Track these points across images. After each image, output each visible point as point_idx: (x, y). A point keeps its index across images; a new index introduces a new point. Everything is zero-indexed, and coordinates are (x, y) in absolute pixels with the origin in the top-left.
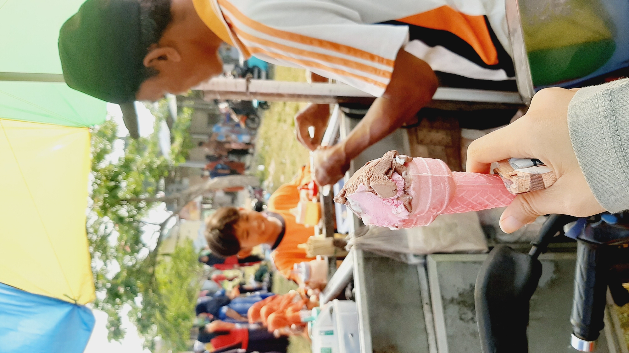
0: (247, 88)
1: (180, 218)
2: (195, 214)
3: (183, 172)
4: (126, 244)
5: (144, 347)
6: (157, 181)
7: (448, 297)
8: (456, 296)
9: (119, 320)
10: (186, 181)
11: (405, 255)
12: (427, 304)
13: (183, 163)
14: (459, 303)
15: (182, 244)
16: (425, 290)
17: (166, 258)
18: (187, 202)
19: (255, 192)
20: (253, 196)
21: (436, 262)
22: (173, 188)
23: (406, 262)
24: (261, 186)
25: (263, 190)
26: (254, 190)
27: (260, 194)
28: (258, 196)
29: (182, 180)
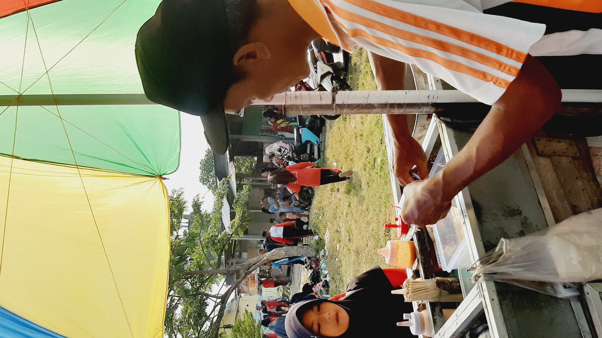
0: (334, 100)
1: (239, 292)
2: (253, 288)
3: (243, 246)
4: (190, 317)
6: (220, 256)
10: (245, 255)
11: (552, 285)
13: (242, 236)
16: (586, 332)
17: (227, 330)
18: (246, 274)
19: (311, 262)
20: (308, 266)
21: (598, 293)
22: (232, 262)
23: (555, 295)
24: (316, 255)
25: (318, 259)
26: (310, 260)
27: (316, 264)
28: (314, 266)
29: (240, 253)
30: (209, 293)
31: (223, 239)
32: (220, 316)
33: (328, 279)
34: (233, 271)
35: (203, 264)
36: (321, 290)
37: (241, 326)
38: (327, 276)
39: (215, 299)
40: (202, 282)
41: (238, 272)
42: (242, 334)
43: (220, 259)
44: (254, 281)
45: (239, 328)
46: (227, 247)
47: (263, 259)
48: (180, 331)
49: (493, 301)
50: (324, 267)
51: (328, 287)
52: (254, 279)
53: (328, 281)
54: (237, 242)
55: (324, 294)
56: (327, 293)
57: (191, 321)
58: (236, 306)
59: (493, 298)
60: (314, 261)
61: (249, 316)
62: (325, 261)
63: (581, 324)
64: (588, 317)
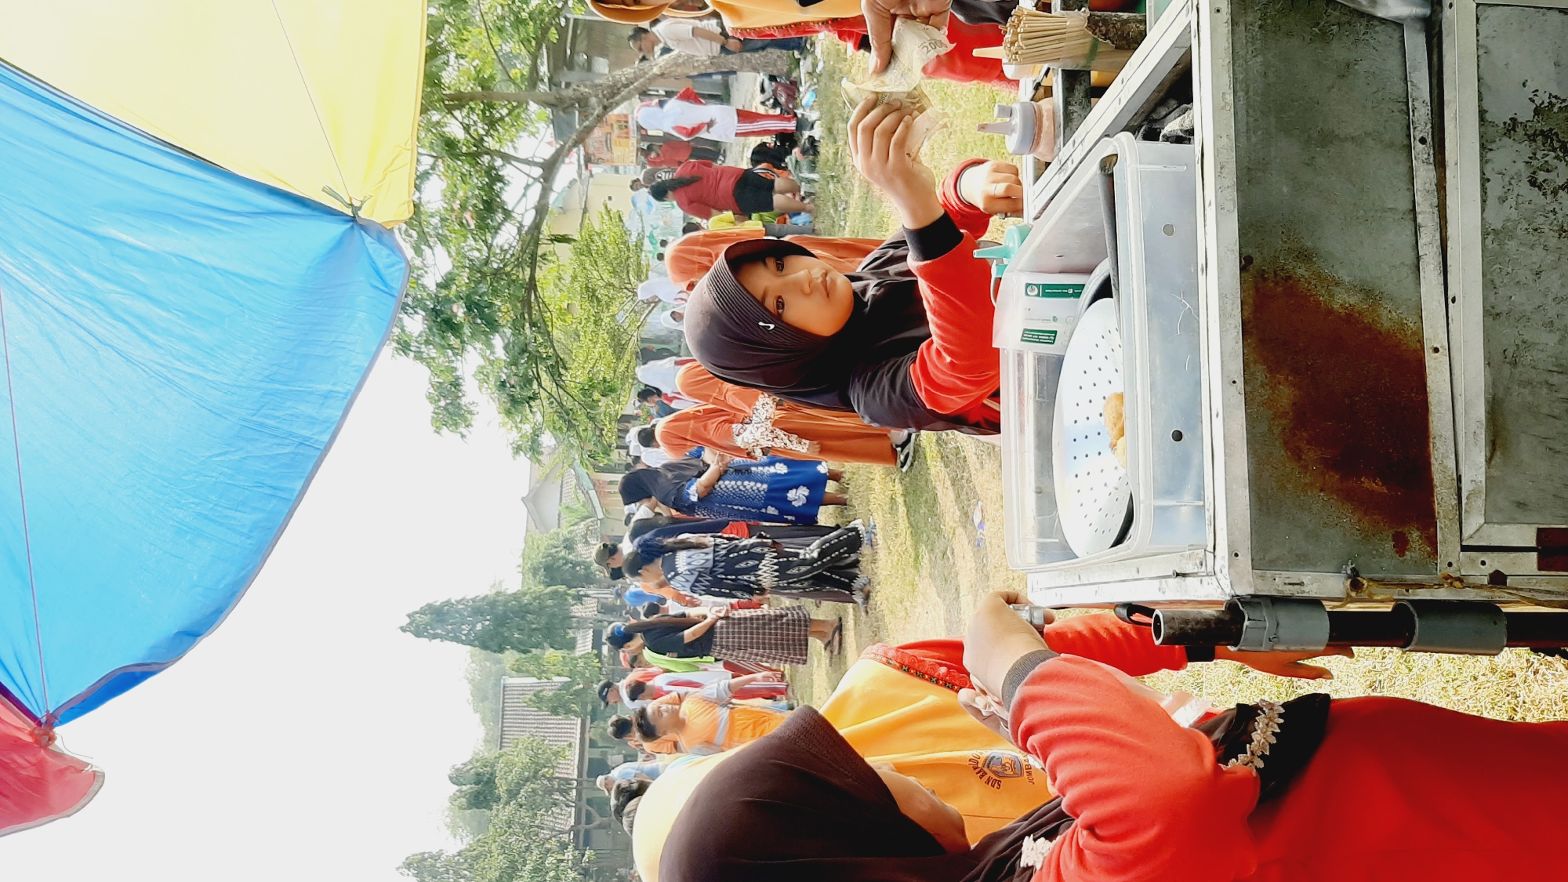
2: (625, 149)
3: (597, 38)
4: (463, 208)
5: (518, 449)
6: (535, 57)
7: (1500, 115)
8: (1526, 114)
9: (456, 384)
10: (601, 63)
12: (1423, 141)
14: (1532, 138)
15: (596, 222)
16: (1421, 100)
17: (559, 247)
18: (605, 108)
19: (776, 88)
20: (768, 100)
21: (1475, 5)
22: (568, 81)
23: (1370, 10)
24: (790, 72)
25: (796, 82)
26: (773, 83)
27: (788, 95)
28: (782, 100)
29: (589, 61)
30: (511, 152)
31: (541, 12)
32: (541, 210)
33: (817, 132)
34: (571, 99)
35: (492, 77)
36: (797, 161)
37: (593, 242)
38: (815, 126)
39: (525, 168)
40: (492, 124)
41: (583, 103)
42: (596, 262)
43: (534, 68)
44: (627, 133)
45: (588, 246)
46: (553, 35)
47: (651, 73)
48: (443, 240)
49: (1219, 14)
50: (811, 104)
51: (816, 153)
52: (626, 127)
53: (817, 138)
54: (580, 27)
55: (803, 171)
56: (813, 167)
57: (469, 218)
58: (581, 198)
59: (1218, 6)
60: (785, 86)
61: (615, 218)
62: (813, 88)
63: (1415, 82)
64: (1435, 68)
